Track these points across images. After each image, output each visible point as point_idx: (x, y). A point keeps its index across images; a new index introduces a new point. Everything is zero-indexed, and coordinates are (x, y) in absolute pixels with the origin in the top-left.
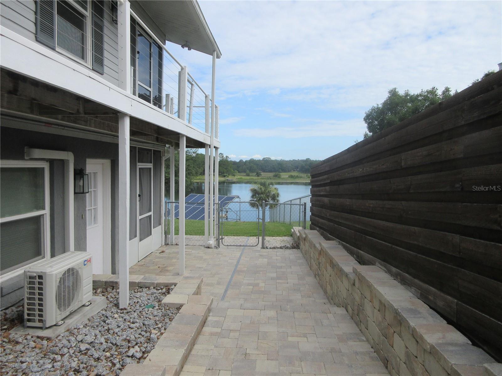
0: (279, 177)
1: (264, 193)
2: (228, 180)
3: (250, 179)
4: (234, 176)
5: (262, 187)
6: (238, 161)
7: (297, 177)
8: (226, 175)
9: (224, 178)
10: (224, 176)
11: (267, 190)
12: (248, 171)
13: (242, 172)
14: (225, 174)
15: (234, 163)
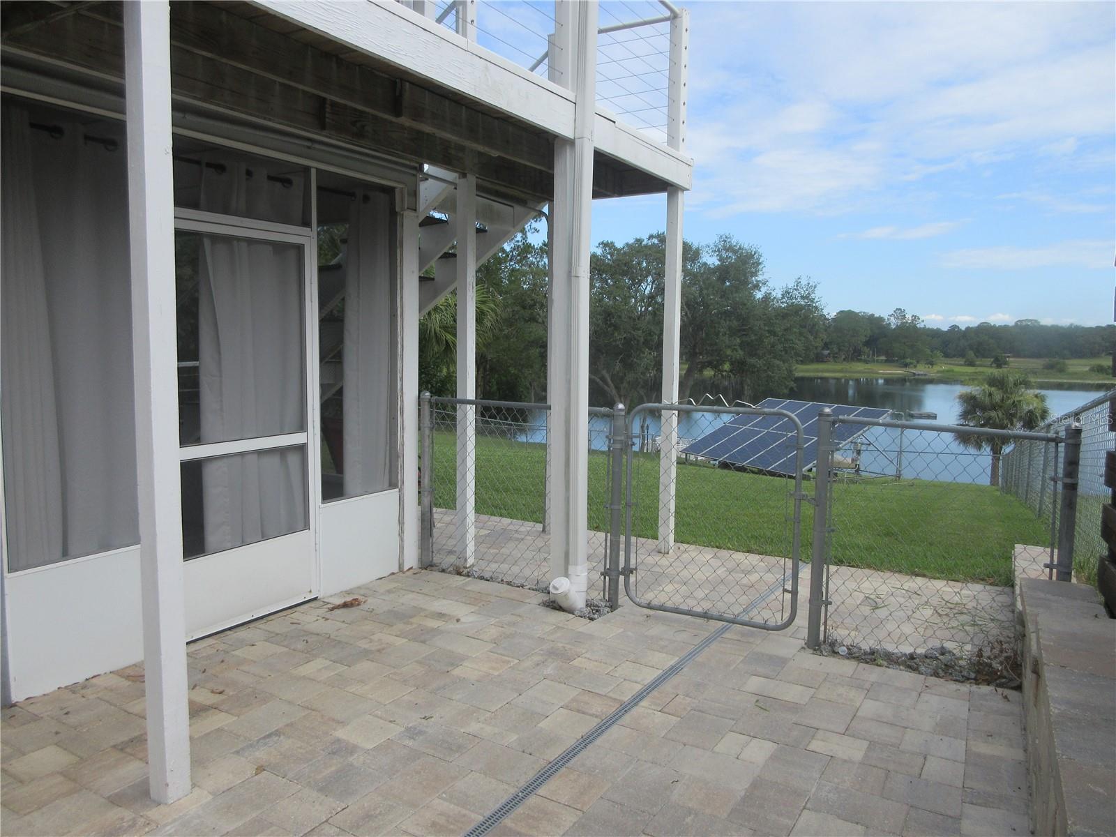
0: (1062, 371)
1: (1001, 407)
2: (914, 374)
3: (976, 373)
4: (932, 364)
5: (993, 389)
6: (945, 328)
8: (912, 363)
9: (904, 369)
10: (906, 365)
11: (1008, 398)
12: (971, 354)
13: (954, 356)
14: (908, 360)
15: (935, 334)
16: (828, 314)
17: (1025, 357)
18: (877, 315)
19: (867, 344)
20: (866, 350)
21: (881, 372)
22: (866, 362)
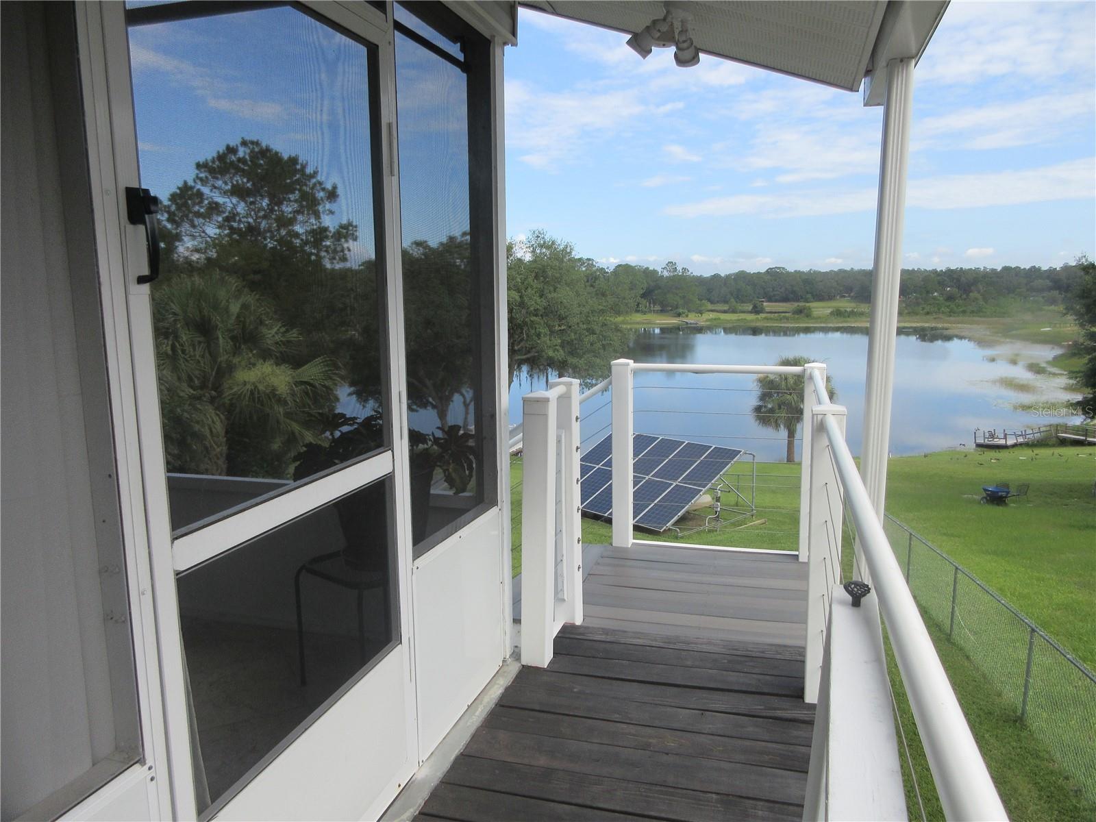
0: (809, 316)
2: (687, 323)
3: (739, 320)
4: (701, 313)
6: (707, 277)
7: (852, 314)
8: (684, 313)
9: (677, 319)
10: (679, 315)
12: (732, 301)
13: (718, 302)
14: (681, 311)
15: (700, 281)
16: (608, 268)
17: (776, 301)
18: (651, 268)
19: (644, 296)
20: (644, 301)
21: (656, 322)
22: (644, 313)
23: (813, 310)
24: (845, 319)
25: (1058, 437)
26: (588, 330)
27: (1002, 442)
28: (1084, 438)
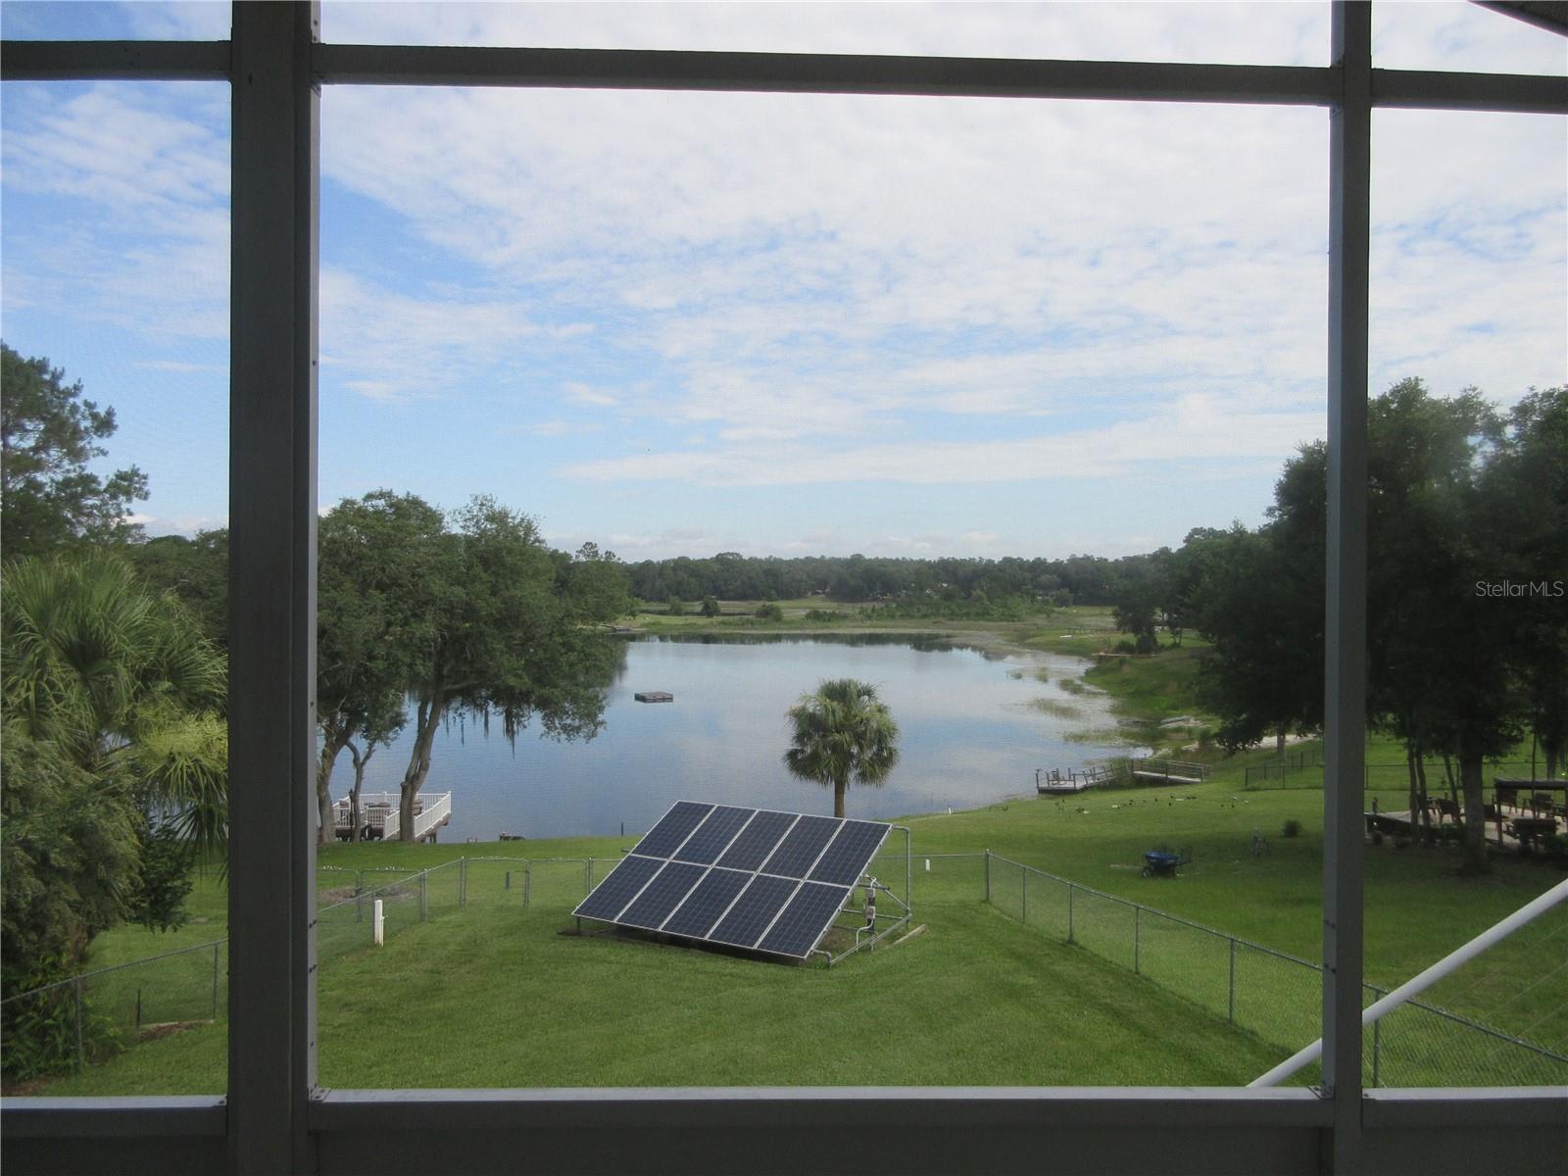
0: (778, 619)
3: (685, 624)
4: (634, 615)
7: (834, 617)
9: (602, 624)
10: (603, 619)
12: (673, 598)
13: (655, 600)
14: (607, 612)
23: (783, 611)
24: (825, 623)
25: (1134, 776)
26: (564, 645)
27: (1070, 785)
28: (1164, 775)
